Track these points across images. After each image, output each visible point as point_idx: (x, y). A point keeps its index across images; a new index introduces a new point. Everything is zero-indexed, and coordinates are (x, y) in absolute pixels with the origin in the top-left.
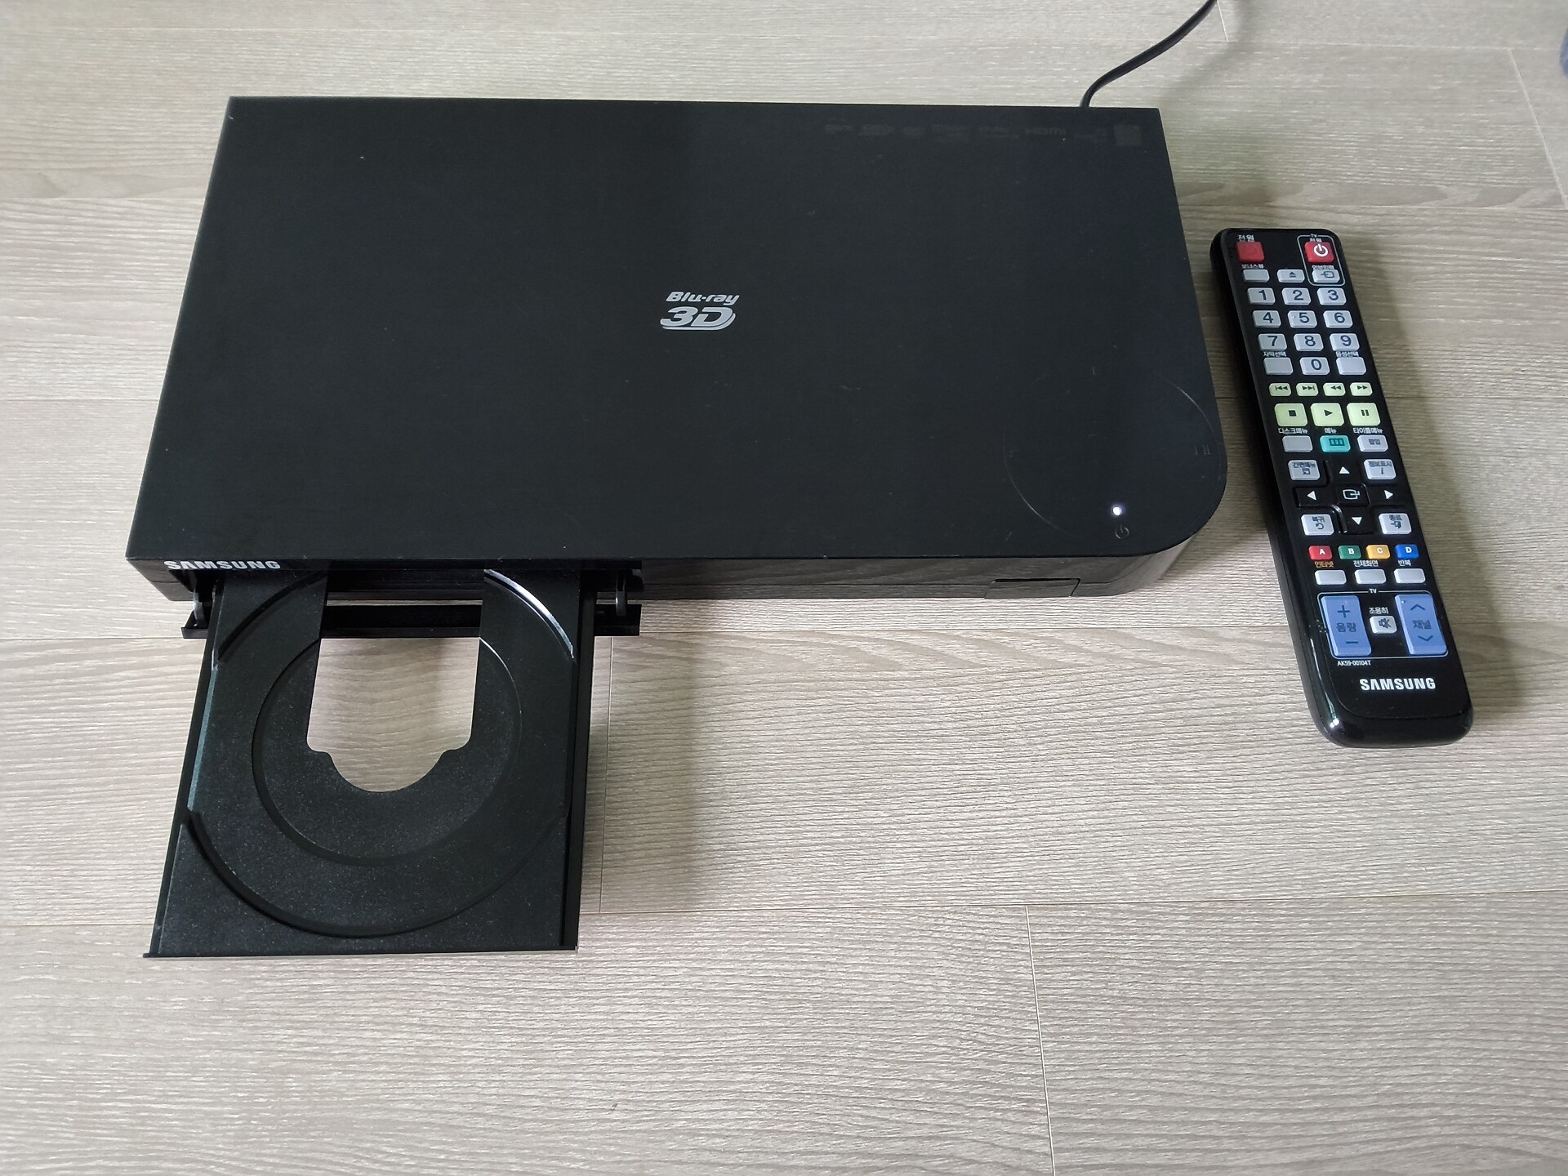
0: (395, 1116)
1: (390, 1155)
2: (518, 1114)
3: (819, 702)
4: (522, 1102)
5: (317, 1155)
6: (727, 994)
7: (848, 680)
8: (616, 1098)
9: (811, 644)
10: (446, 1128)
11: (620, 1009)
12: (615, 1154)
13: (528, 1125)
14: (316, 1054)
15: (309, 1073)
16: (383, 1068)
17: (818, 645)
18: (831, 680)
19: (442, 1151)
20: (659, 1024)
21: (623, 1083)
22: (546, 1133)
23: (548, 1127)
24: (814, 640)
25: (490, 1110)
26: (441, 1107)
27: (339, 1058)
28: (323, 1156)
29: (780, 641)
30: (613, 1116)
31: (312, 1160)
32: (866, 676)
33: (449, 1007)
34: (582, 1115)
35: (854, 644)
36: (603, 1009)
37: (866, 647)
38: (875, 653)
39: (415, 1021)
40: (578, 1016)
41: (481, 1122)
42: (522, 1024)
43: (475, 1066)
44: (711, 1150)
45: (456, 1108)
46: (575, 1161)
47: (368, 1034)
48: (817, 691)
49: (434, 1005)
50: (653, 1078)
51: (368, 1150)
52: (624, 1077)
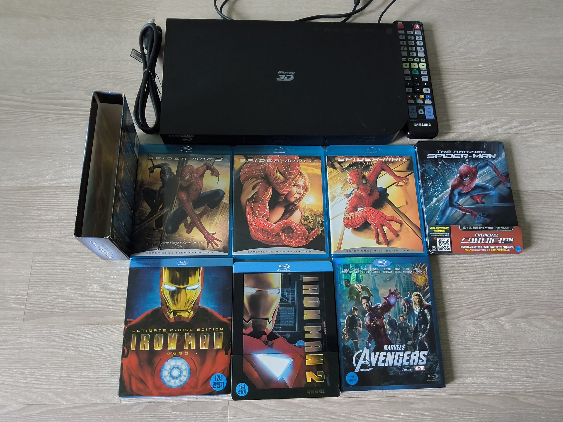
0: (475, 291)
1: (476, 299)
2: (500, 291)
3: (546, 207)
4: (500, 289)
5: (461, 298)
6: (537, 268)
7: (551, 202)
8: (519, 288)
9: (542, 193)
10: (486, 294)
11: (516, 271)
12: (521, 299)
13: (502, 293)
14: (456, 279)
15: (456, 282)
16: (471, 282)
17: (544, 194)
18: (548, 202)
19: (486, 298)
20: (525, 274)
21: (520, 285)
22: (506, 295)
23: (506, 294)
24: (543, 192)
25: (494, 290)
26: (484, 289)
27: (461, 280)
28: (463, 299)
29: (535, 193)
30: (519, 292)
31: (461, 299)
32: (555, 201)
33: (482, 270)
34: (512, 292)
35: (551, 194)
36: (513, 271)
37: (554, 194)
38: (556, 195)
39: (475, 272)
40: (508, 272)
41: (493, 293)
42: (497, 273)
43: (489, 281)
44: (539, 299)
45: (487, 290)
46: (513, 300)
47: (466, 275)
48: (545, 204)
49: (478, 269)
50: (525, 284)
51: (471, 298)
52: (520, 284)
